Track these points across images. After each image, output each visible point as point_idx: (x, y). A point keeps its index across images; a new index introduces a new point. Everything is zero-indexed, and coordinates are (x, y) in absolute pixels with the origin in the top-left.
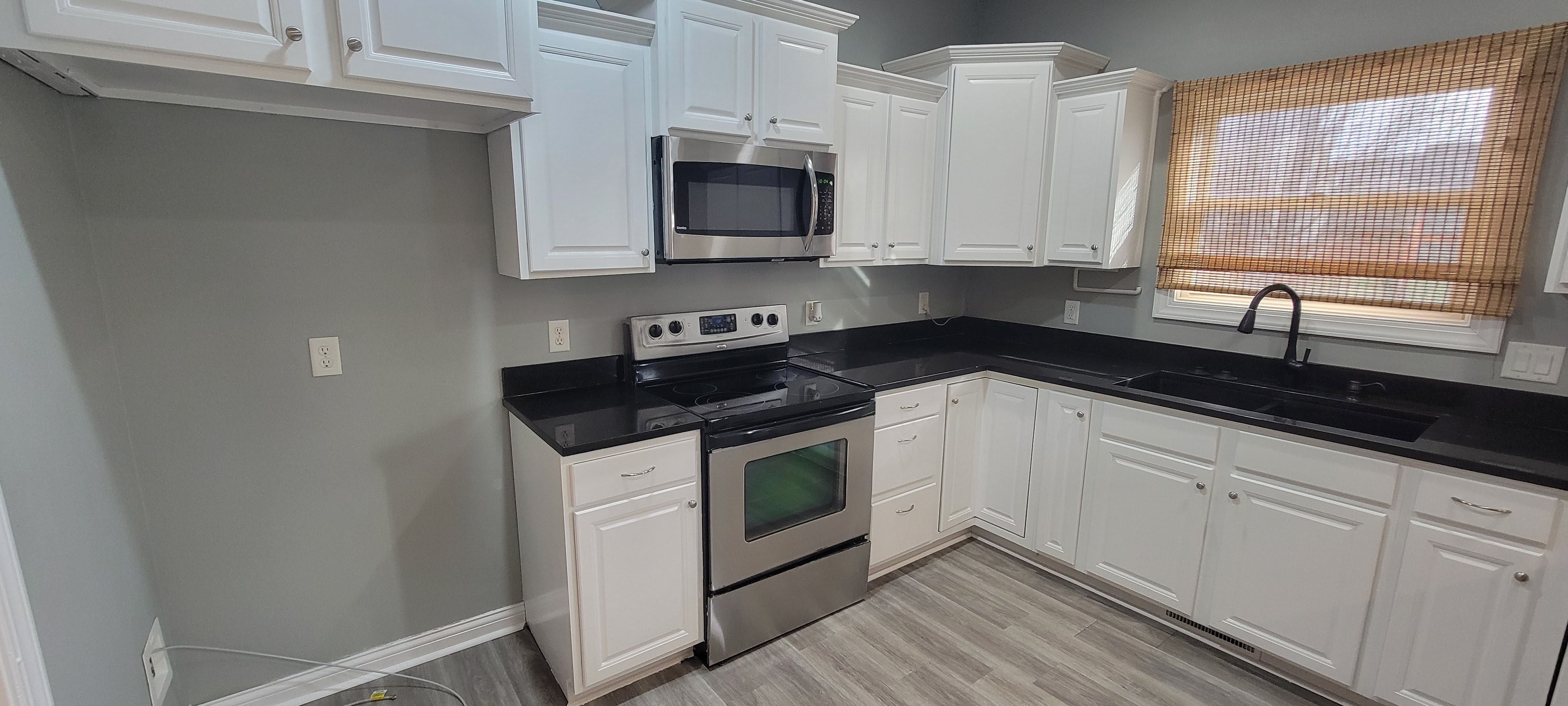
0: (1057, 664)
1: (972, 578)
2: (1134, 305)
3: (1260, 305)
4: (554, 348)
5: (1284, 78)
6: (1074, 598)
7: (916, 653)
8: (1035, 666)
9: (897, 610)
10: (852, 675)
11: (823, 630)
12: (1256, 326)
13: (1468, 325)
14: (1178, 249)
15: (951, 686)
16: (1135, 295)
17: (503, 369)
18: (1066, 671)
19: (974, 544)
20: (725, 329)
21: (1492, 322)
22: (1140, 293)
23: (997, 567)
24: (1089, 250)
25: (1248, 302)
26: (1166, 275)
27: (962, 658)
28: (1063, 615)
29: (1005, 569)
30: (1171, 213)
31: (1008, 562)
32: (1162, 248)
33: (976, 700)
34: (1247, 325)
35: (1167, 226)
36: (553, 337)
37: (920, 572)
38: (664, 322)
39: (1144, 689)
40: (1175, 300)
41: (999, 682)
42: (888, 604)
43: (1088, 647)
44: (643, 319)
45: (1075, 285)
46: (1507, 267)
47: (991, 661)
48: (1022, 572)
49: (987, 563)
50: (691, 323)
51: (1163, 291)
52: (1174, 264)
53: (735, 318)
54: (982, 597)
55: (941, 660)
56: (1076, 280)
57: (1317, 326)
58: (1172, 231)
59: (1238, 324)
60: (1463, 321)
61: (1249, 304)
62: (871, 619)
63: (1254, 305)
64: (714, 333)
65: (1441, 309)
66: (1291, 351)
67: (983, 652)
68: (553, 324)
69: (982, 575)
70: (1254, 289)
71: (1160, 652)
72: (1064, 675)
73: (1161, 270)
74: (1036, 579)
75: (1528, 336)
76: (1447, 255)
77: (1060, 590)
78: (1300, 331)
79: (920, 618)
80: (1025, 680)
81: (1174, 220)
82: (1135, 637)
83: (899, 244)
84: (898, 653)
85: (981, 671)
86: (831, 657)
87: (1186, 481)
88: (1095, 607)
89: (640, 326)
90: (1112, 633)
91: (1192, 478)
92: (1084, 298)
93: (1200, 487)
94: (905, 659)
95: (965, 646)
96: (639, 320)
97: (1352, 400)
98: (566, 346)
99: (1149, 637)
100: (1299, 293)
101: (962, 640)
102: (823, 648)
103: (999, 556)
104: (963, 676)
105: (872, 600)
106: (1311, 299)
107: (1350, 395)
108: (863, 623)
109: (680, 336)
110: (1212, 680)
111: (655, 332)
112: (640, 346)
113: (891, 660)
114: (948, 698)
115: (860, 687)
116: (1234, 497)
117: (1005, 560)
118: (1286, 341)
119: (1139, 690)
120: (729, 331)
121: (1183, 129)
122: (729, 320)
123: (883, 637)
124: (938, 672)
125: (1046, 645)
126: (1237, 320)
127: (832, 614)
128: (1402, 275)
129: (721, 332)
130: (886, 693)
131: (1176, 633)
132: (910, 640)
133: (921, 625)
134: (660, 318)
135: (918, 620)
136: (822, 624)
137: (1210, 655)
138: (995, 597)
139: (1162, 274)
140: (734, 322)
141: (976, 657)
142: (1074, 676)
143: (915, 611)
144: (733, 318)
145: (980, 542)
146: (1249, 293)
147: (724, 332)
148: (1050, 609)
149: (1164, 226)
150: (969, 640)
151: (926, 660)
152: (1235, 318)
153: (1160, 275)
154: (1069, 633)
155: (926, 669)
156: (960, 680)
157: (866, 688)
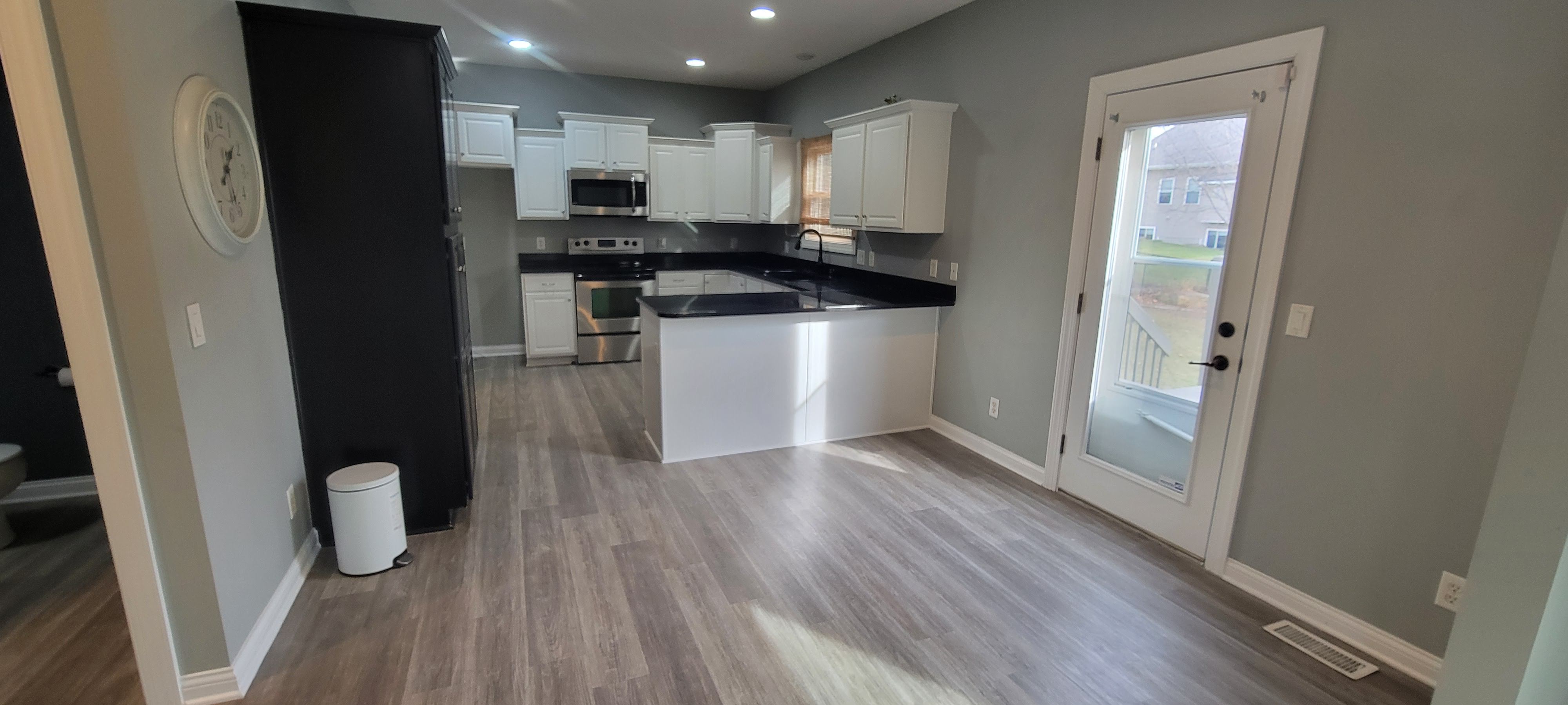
4: (539, 247)
14: (804, 215)
17: (519, 254)
20: (610, 246)
21: (856, 242)
30: (800, 199)
32: (801, 215)
36: (538, 243)
38: (582, 240)
50: (594, 242)
52: (804, 222)
53: (614, 242)
58: (803, 207)
64: (605, 247)
66: (820, 258)
68: (538, 239)
73: (802, 225)
81: (803, 202)
89: (571, 241)
96: (571, 239)
98: (543, 248)
106: (826, 236)
109: (588, 247)
111: (577, 244)
112: (572, 249)
118: (818, 254)
122: (611, 242)
134: (580, 239)
149: (800, 205)
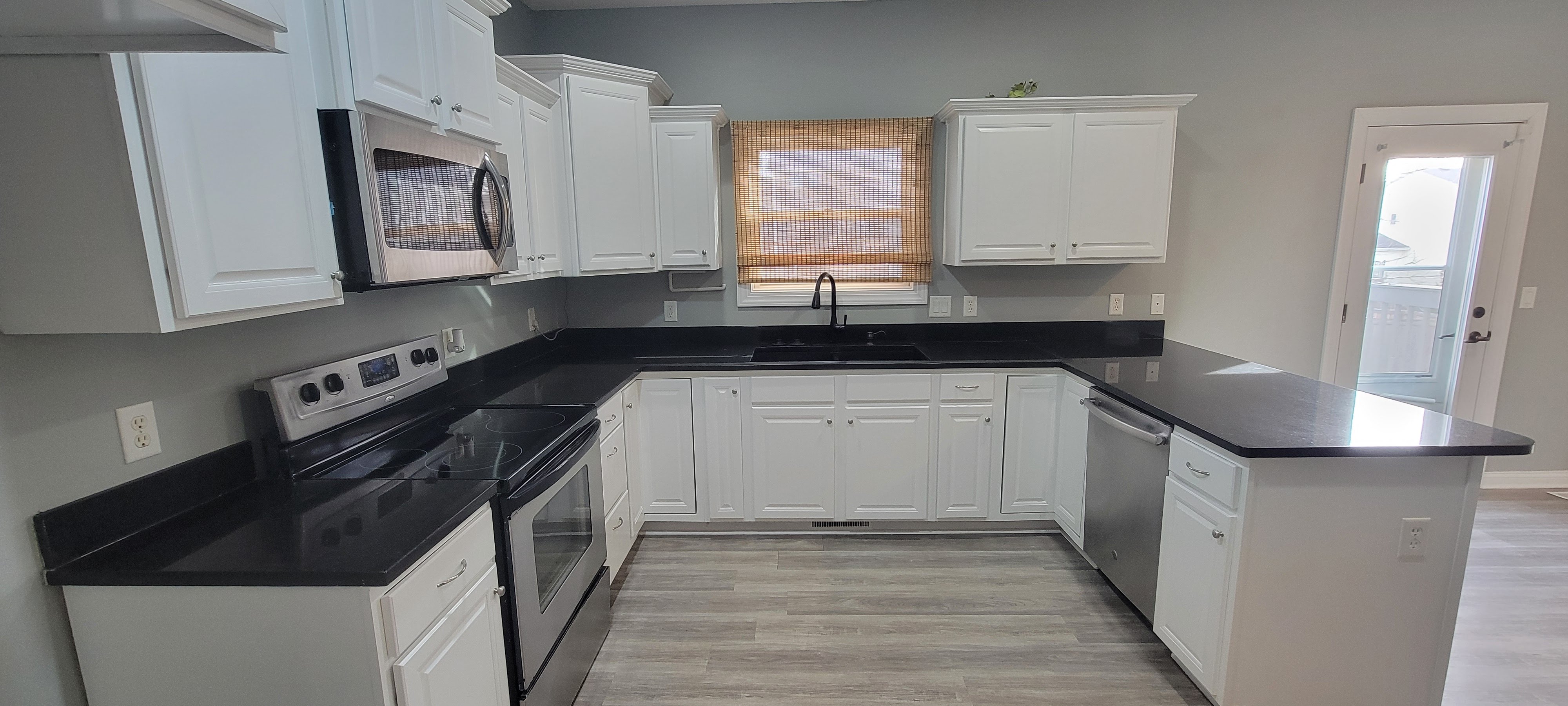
0: (786, 593)
1: (673, 566)
2: (722, 299)
3: (821, 288)
4: (134, 453)
5: (804, 128)
6: (752, 545)
7: (694, 645)
8: (777, 603)
9: (646, 623)
10: (668, 695)
11: (602, 677)
12: (822, 304)
13: (912, 289)
14: (750, 250)
15: (743, 651)
16: (722, 290)
17: (35, 518)
18: (796, 594)
19: (647, 540)
20: (388, 376)
21: (922, 286)
22: (725, 289)
23: (682, 549)
24: (698, 255)
25: (813, 287)
26: (744, 273)
27: (729, 627)
28: (758, 559)
29: (688, 547)
30: (741, 223)
31: (686, 541)
32: (738, 251)
33: (768, 649)
34: (816, 304)
35: (740, 234)
36: (129, 435)
37: (629, 582)
38: (318, 378)
39: (843, 580)
40: (752, 292)
41: (768, 627)
42: (631, 622)
43: (792, 572)
44: (288, 379)
45: (671, 288)
46: (926, 253)
47: (750, 617)
48: (701, 544)
49: (671, 549)
50: (350, 373)
51: (743, 285)
52: (750, 263)
53: (395, 358)
54: (696, 576)
55: (717, 638)
56: (671, 284)
57: (843, 300)
58: (744, 237)
59: (810, 304)
60: (909, 287)
61: (815, 288)
62: (632, 643)
63: (818, 288)
64: (377, 383)
65: (898, 281)
66: (834, 319)
67: (739, 614)
68: (127, 414)
69: (678, 560)
70: (813, 277)
71: (828, 553)
72: (798, 598)
73: (739, 269)
74: (715, 545)
75: (937, 293)
76: (896, 247)
77: (738, 544)
78: (837, 304)
79: (669, 617)
80: (780, 616)
81: (744, 229)
82: (806, 551)
83: (549, 256)
84: (682, 654)
85: (751, 628)
86: (634, 693)
87: (818, 421)
88: (769, 544)
89: (285, 391)
90: (797, 555)
91: (821, 418)
92: (680, 297)
93: (830, 422)
94: (691, 655)
95: (723, 618)
96: (283, 380)
97: (870, 344)
98: (155, 447)
99: (814, 546)
100: (835, 277)
101: (715, 614)
102: (619, 692)
103: (675, 540)
104: (743, 638)
105: (615, 627)
106: (843, 281)
107: (868, 341)
108: (629, 650)
109: (341, 395)
110: (865, 553)
111: (309, 394)
112: (293, 418)
113: (684, 662)
114: (749, 661)
115: (684, 699)
116: (851, 422)
117: (681, 540)
119: (841, 581)
120: (393, 377)
121: (741, 158)
122: (389, 363)
123: (658, 650)
124: (726, 648)
125: (769, 585)
126: (809, 301)
127: (595, 660)
128: (884, 262)
129: (384, 381)
130: (709, 689)
131: (824, 536)
132: (680, 639)
133: (675, 622)
134: (309, 374)
135: (667, 620)
136: (594, 673)
137: (848, 540)
138: (704, 571)
139: (741, 272)
140: (395, 364)
141: (737, 620)
142: (803, 595)
143: (660, 615)
144: (393, 360)
145: (650, 536)
146: (811, 281)
147: (387, 379)
148: (745, 560)
149: (737, 233)
150: (717, 611)
151: (708, 645)
152: (807, 300)
153: (739, 272)
154: (772, 568)
155: (714, 651)
156: (745, 643)
157: (689, 696)
